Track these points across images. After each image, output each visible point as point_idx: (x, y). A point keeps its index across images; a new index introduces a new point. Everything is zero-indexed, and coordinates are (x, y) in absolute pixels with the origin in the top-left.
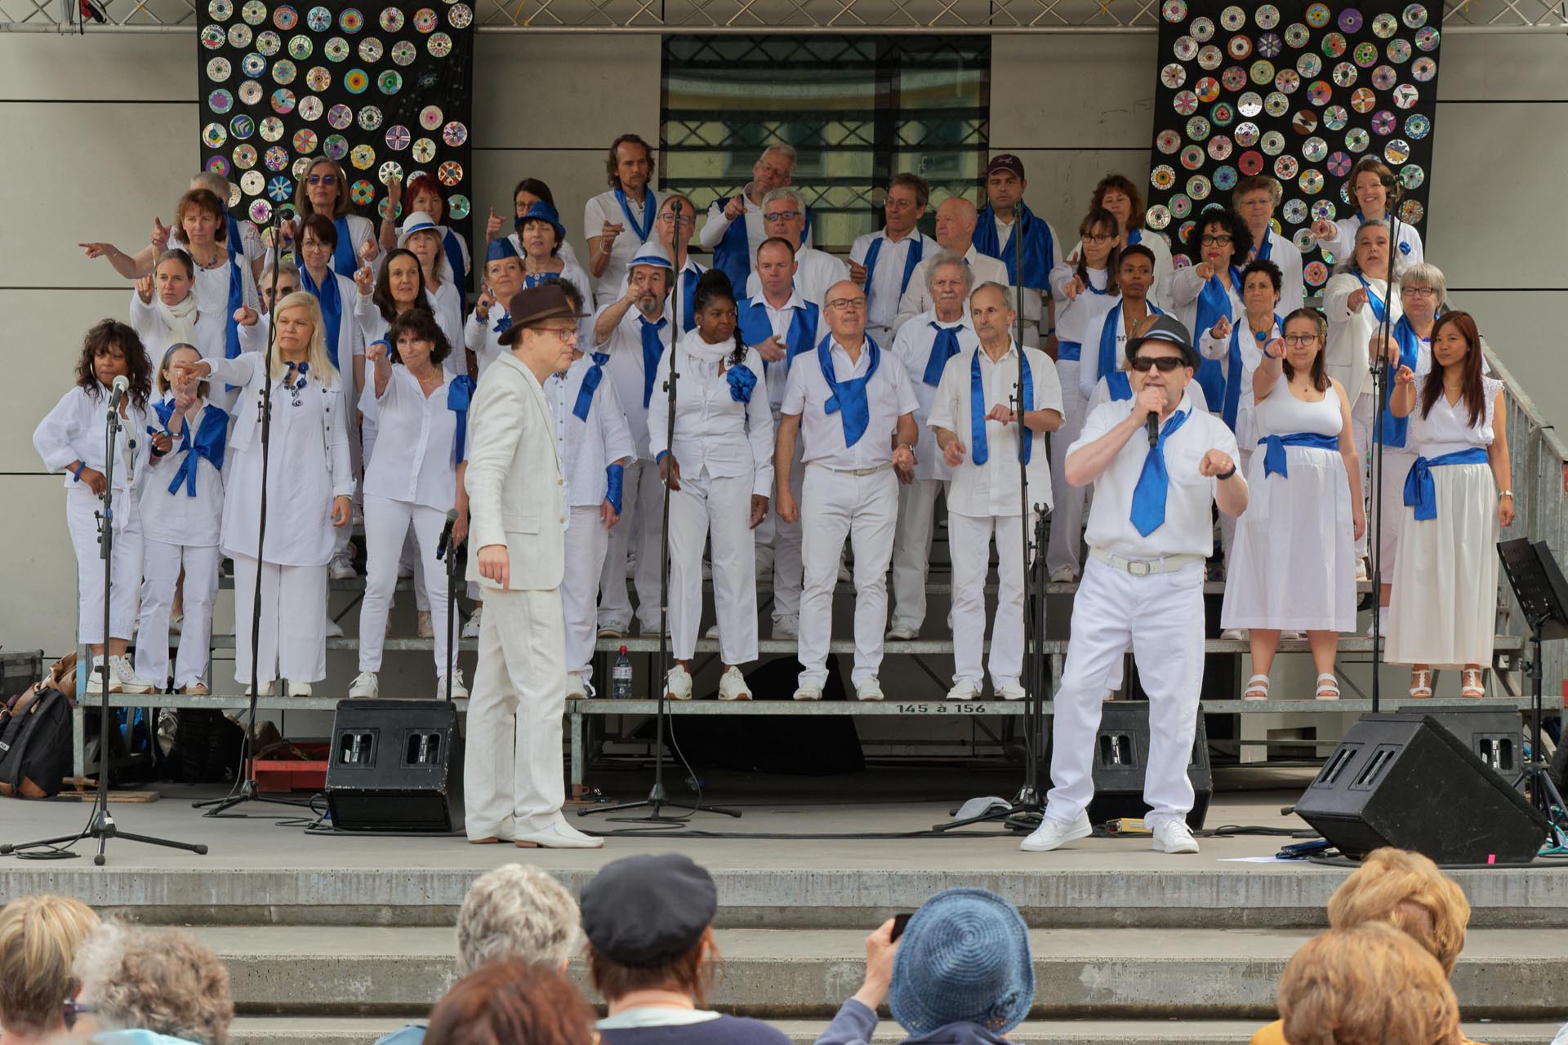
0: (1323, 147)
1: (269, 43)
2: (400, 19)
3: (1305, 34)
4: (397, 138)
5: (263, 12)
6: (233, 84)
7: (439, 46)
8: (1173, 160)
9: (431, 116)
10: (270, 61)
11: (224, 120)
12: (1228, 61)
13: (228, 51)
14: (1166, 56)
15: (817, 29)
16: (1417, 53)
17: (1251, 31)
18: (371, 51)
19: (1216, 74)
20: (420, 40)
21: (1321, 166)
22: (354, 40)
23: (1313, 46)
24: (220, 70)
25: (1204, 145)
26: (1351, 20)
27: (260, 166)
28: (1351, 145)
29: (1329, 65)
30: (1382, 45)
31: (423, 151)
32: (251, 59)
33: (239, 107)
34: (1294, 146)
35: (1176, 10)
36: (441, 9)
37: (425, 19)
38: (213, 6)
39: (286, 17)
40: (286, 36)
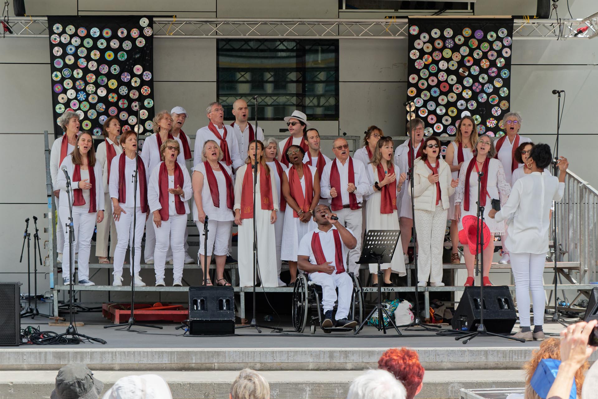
0: (471, 81)
1: (76, 41)
2: (125, 32)
3: (463, 39)
4: (126, 77)
5: (73, 30)
6: (63, 57)
7: (141, 43)
8: (415, 86)
9: (138, 69)
10: (77, 48)
11: (60, 70)
12: (435, 49)
13: (61, 44)
14: (411, 47)
16: (504, 47)
17: (442, 38)
18: (115, 44)
19: (431, 54)
20: (133, 41)
21: (470, 88)
22: (108, 40)
23: (466, 44)
24: (58, 51)
25: (427, 80)
26: (479, 34)
27: (74, 88)
28: (481, 80)
29: (472, 51)
30: (491, 43)
31: (136, 82)
32: (69, 48)
33: (66, 65)
34: (460, 80)
35: (415, 30)
36: (141, 29)
37: (135, 33)
38: (55, 28)
39: (82, 32)
40: (82, 39)
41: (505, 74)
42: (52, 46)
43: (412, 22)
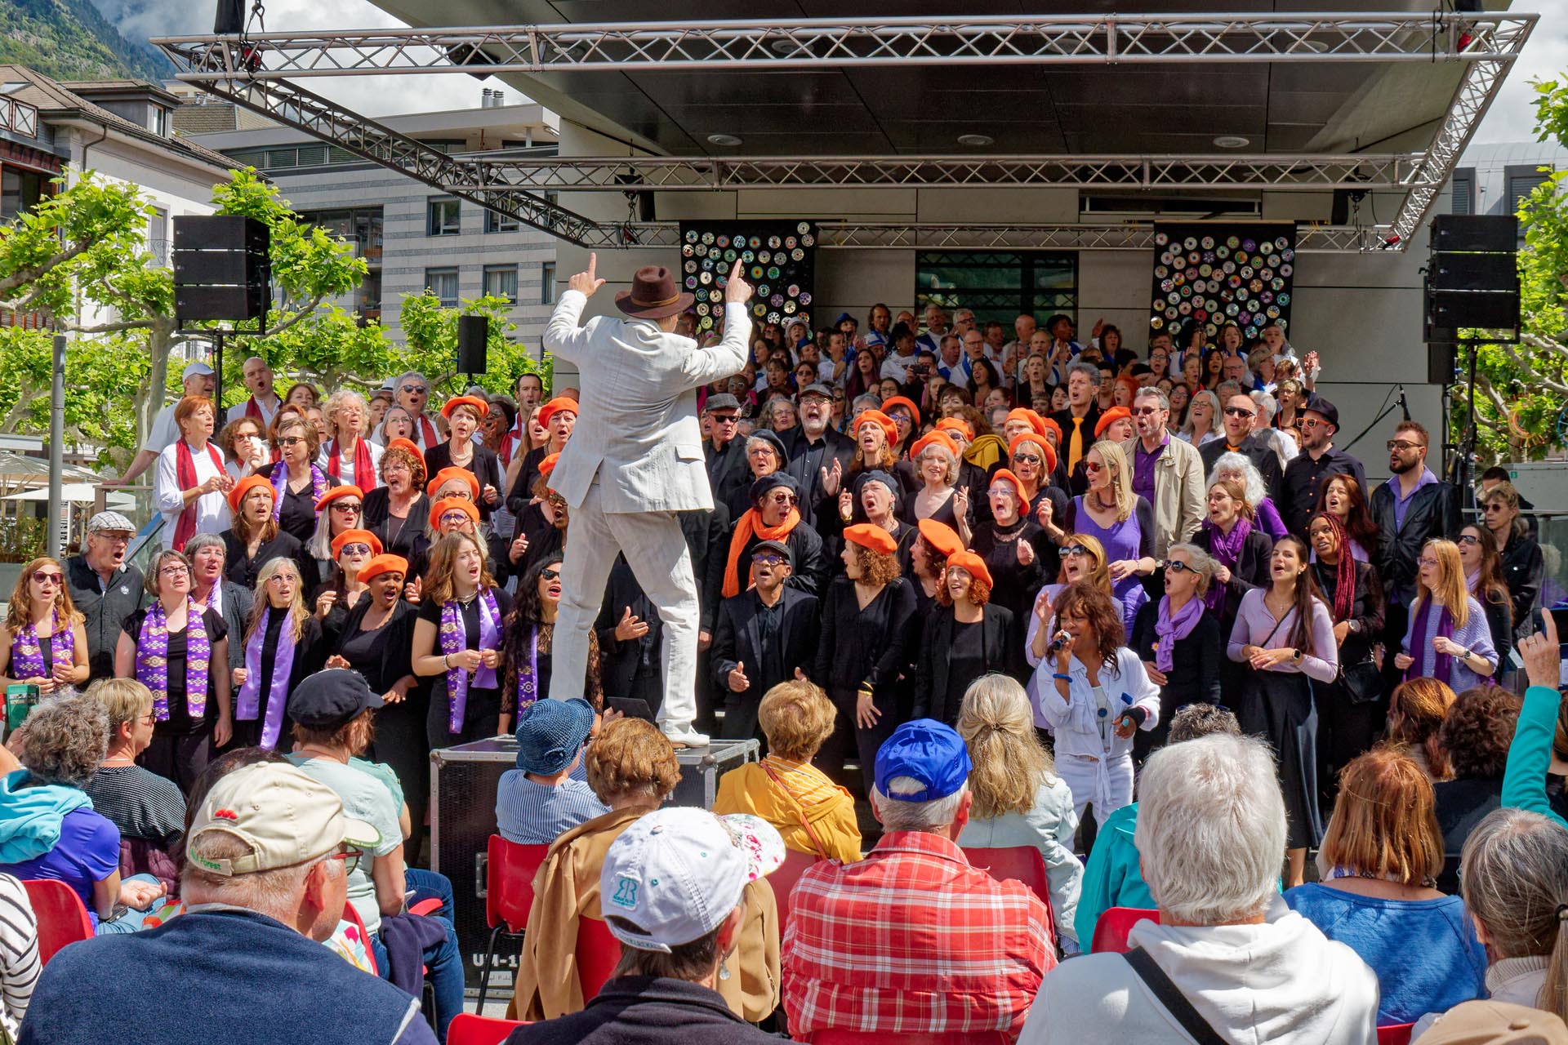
0: (1236, 308)
1: (715, 253)
2: (779, 241)
3: (1227, 252)
4: (777, 300)
5: (712, 239)
6: (697, 274)
7: (798, 255)
8: (1161, 314)
9: (794, 290)
10: (716, 262)
11: (693, 291)
12: (1189, 265)
13: (695, 258)
14: (1158, 263)
15: (984, 247)
16: (1283, 262)
17: (1200, 250)
18: (764, 258)
19: (1183, 271)
20: (788, 252)
21: (1235, 318)
22: (756, 252)
23: (1231, 258)
24: (691, 267)
25: (1177, 306)
26: (1249, 245)
27: (710, 314)
28: (1250, 308)
29: (1239, 268)
30: (1265, 257)
31: (790, 309)
32: (706, 261)
33: (700, 285)
34: (1222, 308)
35: (1162, 240)
36: (799, 237)
37: (791, 242)
38: (688, 235)
39: (723, 241)
40: (723, 250)
41: (1283, 299)
42: (684, 259)
43: (1160, 228)
